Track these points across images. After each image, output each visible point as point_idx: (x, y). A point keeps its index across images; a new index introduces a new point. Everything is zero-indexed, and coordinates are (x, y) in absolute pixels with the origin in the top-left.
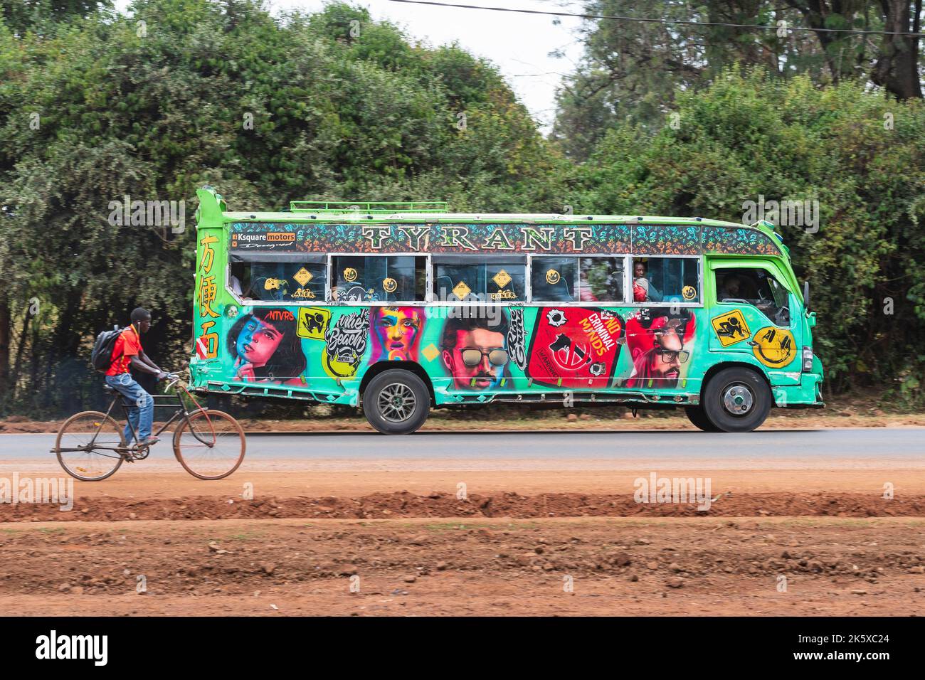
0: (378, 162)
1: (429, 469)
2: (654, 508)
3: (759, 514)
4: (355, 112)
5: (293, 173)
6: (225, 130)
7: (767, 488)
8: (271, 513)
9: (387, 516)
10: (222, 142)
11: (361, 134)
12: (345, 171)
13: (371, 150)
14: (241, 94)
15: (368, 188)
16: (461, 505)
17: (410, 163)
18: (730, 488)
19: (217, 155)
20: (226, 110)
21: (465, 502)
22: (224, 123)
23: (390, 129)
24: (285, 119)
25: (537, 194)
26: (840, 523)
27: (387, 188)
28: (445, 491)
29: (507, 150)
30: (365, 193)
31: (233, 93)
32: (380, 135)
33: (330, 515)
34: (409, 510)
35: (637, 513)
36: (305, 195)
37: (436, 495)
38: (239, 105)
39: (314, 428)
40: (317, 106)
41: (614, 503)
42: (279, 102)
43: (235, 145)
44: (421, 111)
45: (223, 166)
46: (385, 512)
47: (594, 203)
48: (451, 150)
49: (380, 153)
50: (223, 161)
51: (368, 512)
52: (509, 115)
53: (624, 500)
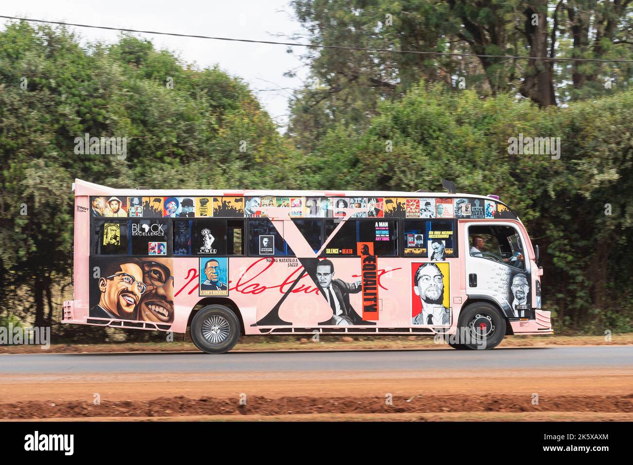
0: (159, 153)
1: (199, 380)
2: (365, 407)
3: (442, 411)
4: (142, 117)
5: (97, 162)
6: (47, 130)
7: (447, 391)
8: (84, 413)
9: (169, 415)
10: (44, 139)
11: (147, 133)
12: (136, 161)
13: (154, 145)
14: (59, 103)
15: (152, 173)
16: (223, 406)
17: (183, 154)
18: (421, 391)
19: (41, 149)
20: (47, 116)
21: (227, 403)
22: (46, 125)
23: (168, 129)
24: (91, 123)
25: (277, 177)
26: (500, 416)
27: (166, 173)
28: (210, 396)
29: (254, 145)
30: (150, 177)
31: (53, 103)
32: (161, 134)
33: (126, 414)
34: (185, 410)
35: (353, 410)
36: (106, 178)
37: (204, 398)
38: (56, 112)
39: (114, 350)
40: (115, 113)
41: (336, 403)
42: (86, 110)
43: (54, 142)
44: (191, 116)
45: (45, 158)
46: (167, 411)
47: (319, 183)
48: (213, 145)
49: (161, 147)
50: (45, 154)
51: (155, 412)
52: (255, 119)
53: (342, 401)
